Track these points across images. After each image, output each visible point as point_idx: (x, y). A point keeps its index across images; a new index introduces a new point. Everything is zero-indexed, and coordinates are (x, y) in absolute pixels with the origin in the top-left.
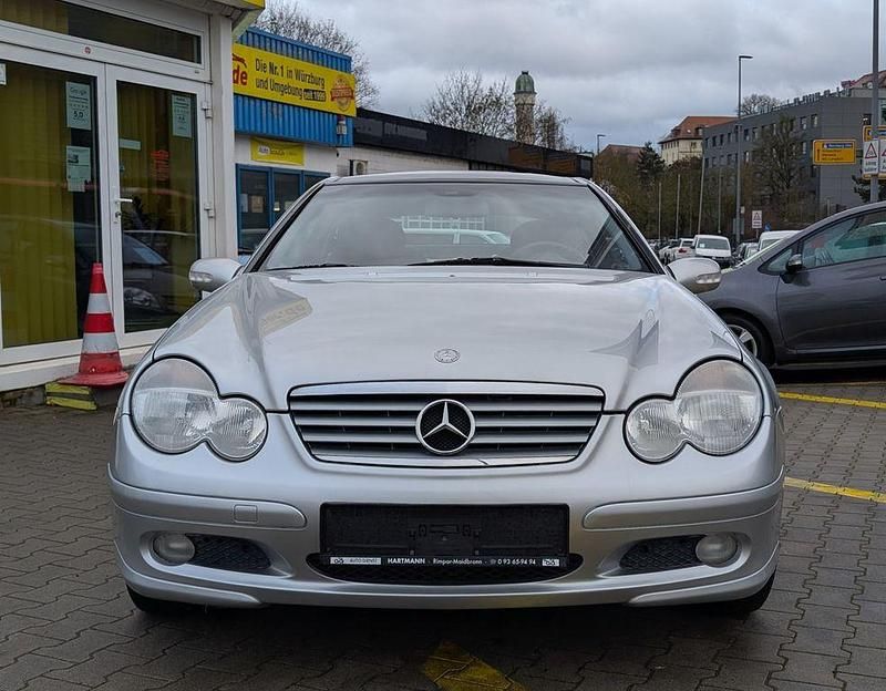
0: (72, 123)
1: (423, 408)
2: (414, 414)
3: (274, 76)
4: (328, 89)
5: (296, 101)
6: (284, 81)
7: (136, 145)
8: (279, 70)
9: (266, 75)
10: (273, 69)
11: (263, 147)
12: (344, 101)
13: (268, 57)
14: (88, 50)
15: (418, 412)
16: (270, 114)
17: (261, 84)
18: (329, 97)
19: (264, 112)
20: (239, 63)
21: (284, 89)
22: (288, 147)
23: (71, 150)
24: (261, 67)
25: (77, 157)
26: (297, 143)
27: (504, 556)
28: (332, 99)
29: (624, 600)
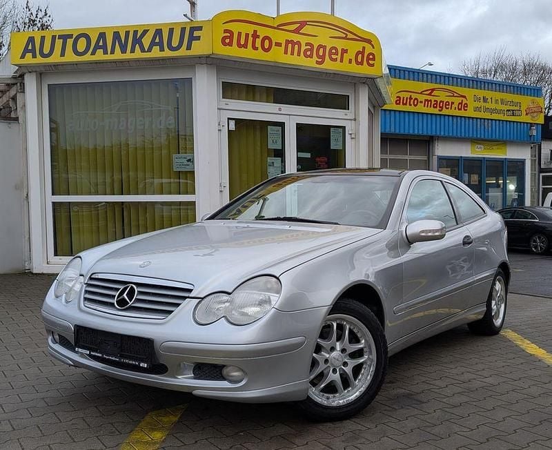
0: (271, 146)
1: (122, 287)
2: (117, 290)
3: (485, 104)
4: (523, 108)
5: (500, 117)
6: (493, 106)
7: (308, 155)
8: (489, 100)
9: (482, 104)
10: (485, 100)
11: (479, 146)
12: (535, 114)
13: (481, 93)
14: (280, 109)
15: (119, 289)
16: (483, 127)
17: (477, 109)
18: (524, 113)
19: (479, 126)
20: (463, 99)
21: (492, 111)
22: (497, 145)
23: (270, 160)
24: (477, 99)
25: (273, 163)
26: (503, 142)
27: (126, 358)
28: (527, 114)
29: (190, 391)
